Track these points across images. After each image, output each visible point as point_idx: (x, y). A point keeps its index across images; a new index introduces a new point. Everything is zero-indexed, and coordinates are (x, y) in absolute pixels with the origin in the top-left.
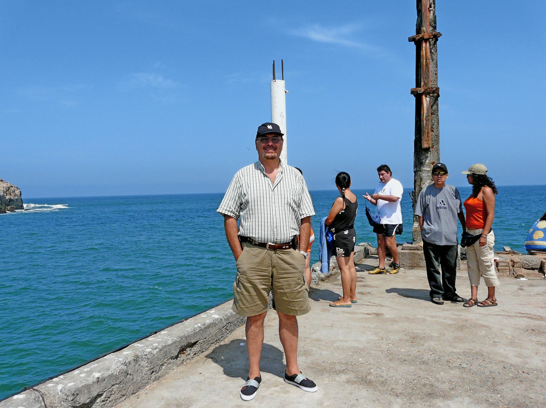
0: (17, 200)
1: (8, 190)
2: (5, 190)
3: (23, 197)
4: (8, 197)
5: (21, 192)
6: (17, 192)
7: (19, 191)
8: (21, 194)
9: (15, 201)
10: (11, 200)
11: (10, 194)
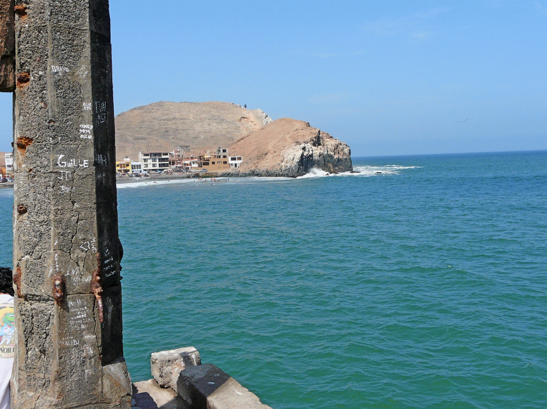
0: (346, 159)
1: (337, 149)
2: (333, 148)
3: (352, 156)
4: (336, 157)
5: (350, 150)
6: (346, 150)
7: (348, 148)
8: (350, 153)
9: (344, 160)
10: (339, 160)
11: (339, 153)
